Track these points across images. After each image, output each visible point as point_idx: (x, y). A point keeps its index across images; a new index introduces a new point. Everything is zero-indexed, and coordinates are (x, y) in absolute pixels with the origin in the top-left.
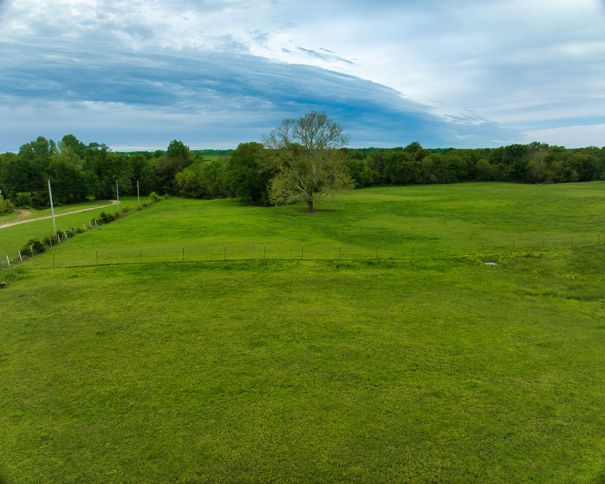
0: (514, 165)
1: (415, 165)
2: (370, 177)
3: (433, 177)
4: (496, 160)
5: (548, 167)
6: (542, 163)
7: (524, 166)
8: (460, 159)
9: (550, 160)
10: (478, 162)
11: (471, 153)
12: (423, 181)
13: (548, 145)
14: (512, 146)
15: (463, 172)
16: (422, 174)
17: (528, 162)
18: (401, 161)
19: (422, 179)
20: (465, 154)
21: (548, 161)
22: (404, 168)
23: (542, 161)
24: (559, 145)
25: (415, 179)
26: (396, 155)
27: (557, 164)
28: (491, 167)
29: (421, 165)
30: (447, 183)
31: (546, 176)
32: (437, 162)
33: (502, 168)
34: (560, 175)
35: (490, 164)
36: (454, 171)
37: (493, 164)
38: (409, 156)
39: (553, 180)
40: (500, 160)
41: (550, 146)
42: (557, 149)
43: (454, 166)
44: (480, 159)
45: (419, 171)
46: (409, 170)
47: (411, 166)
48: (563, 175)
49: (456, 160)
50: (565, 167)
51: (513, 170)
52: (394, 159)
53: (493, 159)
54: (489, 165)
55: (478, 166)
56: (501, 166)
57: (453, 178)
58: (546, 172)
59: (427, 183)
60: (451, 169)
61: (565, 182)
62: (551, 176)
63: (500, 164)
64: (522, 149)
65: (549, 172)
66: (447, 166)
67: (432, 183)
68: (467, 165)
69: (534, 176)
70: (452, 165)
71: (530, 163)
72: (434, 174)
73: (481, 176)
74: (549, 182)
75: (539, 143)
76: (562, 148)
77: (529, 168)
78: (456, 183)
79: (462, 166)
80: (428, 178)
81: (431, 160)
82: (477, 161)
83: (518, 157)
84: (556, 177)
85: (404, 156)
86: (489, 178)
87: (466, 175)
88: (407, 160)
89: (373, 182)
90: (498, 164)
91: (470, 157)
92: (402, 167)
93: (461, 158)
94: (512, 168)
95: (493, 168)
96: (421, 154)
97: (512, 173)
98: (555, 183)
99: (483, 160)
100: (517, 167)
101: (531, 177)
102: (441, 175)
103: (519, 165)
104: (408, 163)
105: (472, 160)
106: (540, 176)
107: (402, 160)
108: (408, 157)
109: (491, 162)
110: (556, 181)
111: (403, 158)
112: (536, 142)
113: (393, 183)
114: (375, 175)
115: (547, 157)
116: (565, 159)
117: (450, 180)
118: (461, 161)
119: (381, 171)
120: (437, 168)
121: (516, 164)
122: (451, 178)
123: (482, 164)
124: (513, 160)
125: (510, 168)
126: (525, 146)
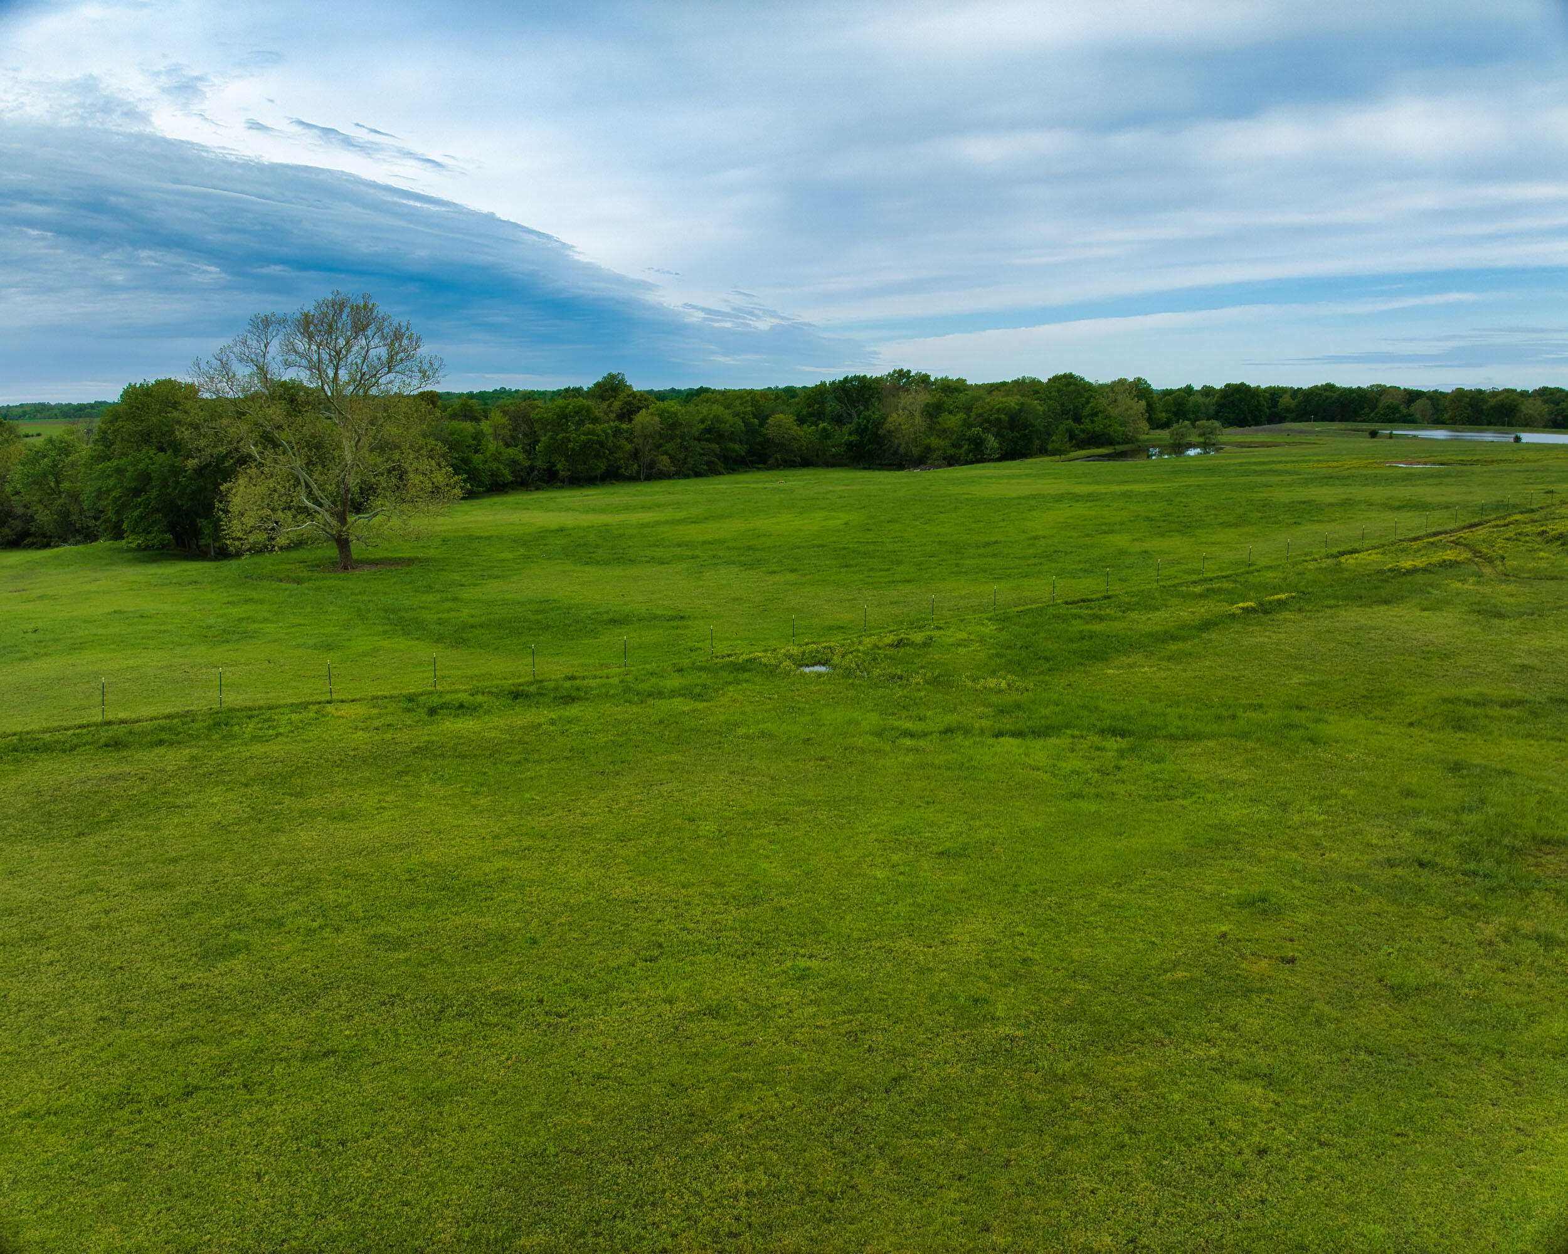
0: (853, 426)
1: (617, 432)
2: (502, 467)
3: (664, 462)
4: (811, 414)
5: (930, 428)
6: (918, 419)
7: (878, 429)
8: (727, 415)
9: (933, 411)
10: (771, 421)
11: (752, 399)
12: (638, 473)
13: (928, 377)
14: (846, 379)
15: (737, 447)
16: (636, 455)
17: (885, 419)
18: (580, 423)
19: (636, 466)
20: (737, 402)
21: (930, 416)
22: (590, 440)
23: (917, 414)
24: (953, 377)
25: (619, 467)
26: (567, 407)
27: (952, 421)
28: (802, 433)
29: (631, 432)
30: (698, 474)
31: (928, 449)
32: (672, 425)
33: (826, 435)
34: (960, 447)
35: (799, 426)
36: (715, 446)
37: (805, 426)
38: (599, 409)
39: (944, 459)
40: (820, 416)
41: (932, 379)
42: (949, 387)
43: (713, 432)
44: (774, 413)
45: (629, 447)
46: (601, 444)
47: (607, 434)
48: (966, 447)
49: (717, 419)
50: (970, 427)
51: (852, 438)
52: (563, 417)
53: (805, 412)
54: (796, 428)
55: (770, 431)
56: (824, 429)
57: (713, 462)
58: (927, 441)
59: (649, 478)
60: (707, 440)
61: (972, 463)
62: (938, 449)
63: (821, 426)
64: (870, 388)
65: (934, 441)
66: (697, 434)
67: (662, 476)
68: (744, 429)
69: (902, 450)
70: (708, 430)
71: (890, 419)
72: (666, 453)
73: (778, 456)
74: (936, 463)
75: (909, 372)
76: (961, 382)
77: (889, 431)
78: (720, 473)
79: (732, 433)
80: (651, 465)
81: (657, 419)
82: (767, 417)
83: (862, 408)
84: (951, 451)
85: (588, 410)
86: (798, 459)
87: (743, 454)
88: (595, 420)
89: (510, 478)
90: (817, 426)
91: (749, 409)
92: (583, 437)
93: (730, 411)
94: (850, 434)
95: (806, 434)
96: (629, 403)
97: (850, 445)
98: (950, 465)
99: (781, 416)
100: (861, 431)
101: (895, 453)
102: (682, 456)
103: (866, 427)
104: (598, 428)
105: (755, 417)
106: (915, 451)
107: (583, 421)
108: (597, 413)
109: (801, 421)
110: (951, 461)
111: (583, 415)
112: (901, 370)
113: (563, 481)
114: (514, 462)
115: (927, 405)
116: (968, 409)
117: (705, 467)
118: (730, 420)
119: (530, 450)
120: (672, 438)
121: (858, 424)
122: (709, 463)
123: (780, 426)
124: (850, 415)
125: (845, 435)
126: (878, 380)
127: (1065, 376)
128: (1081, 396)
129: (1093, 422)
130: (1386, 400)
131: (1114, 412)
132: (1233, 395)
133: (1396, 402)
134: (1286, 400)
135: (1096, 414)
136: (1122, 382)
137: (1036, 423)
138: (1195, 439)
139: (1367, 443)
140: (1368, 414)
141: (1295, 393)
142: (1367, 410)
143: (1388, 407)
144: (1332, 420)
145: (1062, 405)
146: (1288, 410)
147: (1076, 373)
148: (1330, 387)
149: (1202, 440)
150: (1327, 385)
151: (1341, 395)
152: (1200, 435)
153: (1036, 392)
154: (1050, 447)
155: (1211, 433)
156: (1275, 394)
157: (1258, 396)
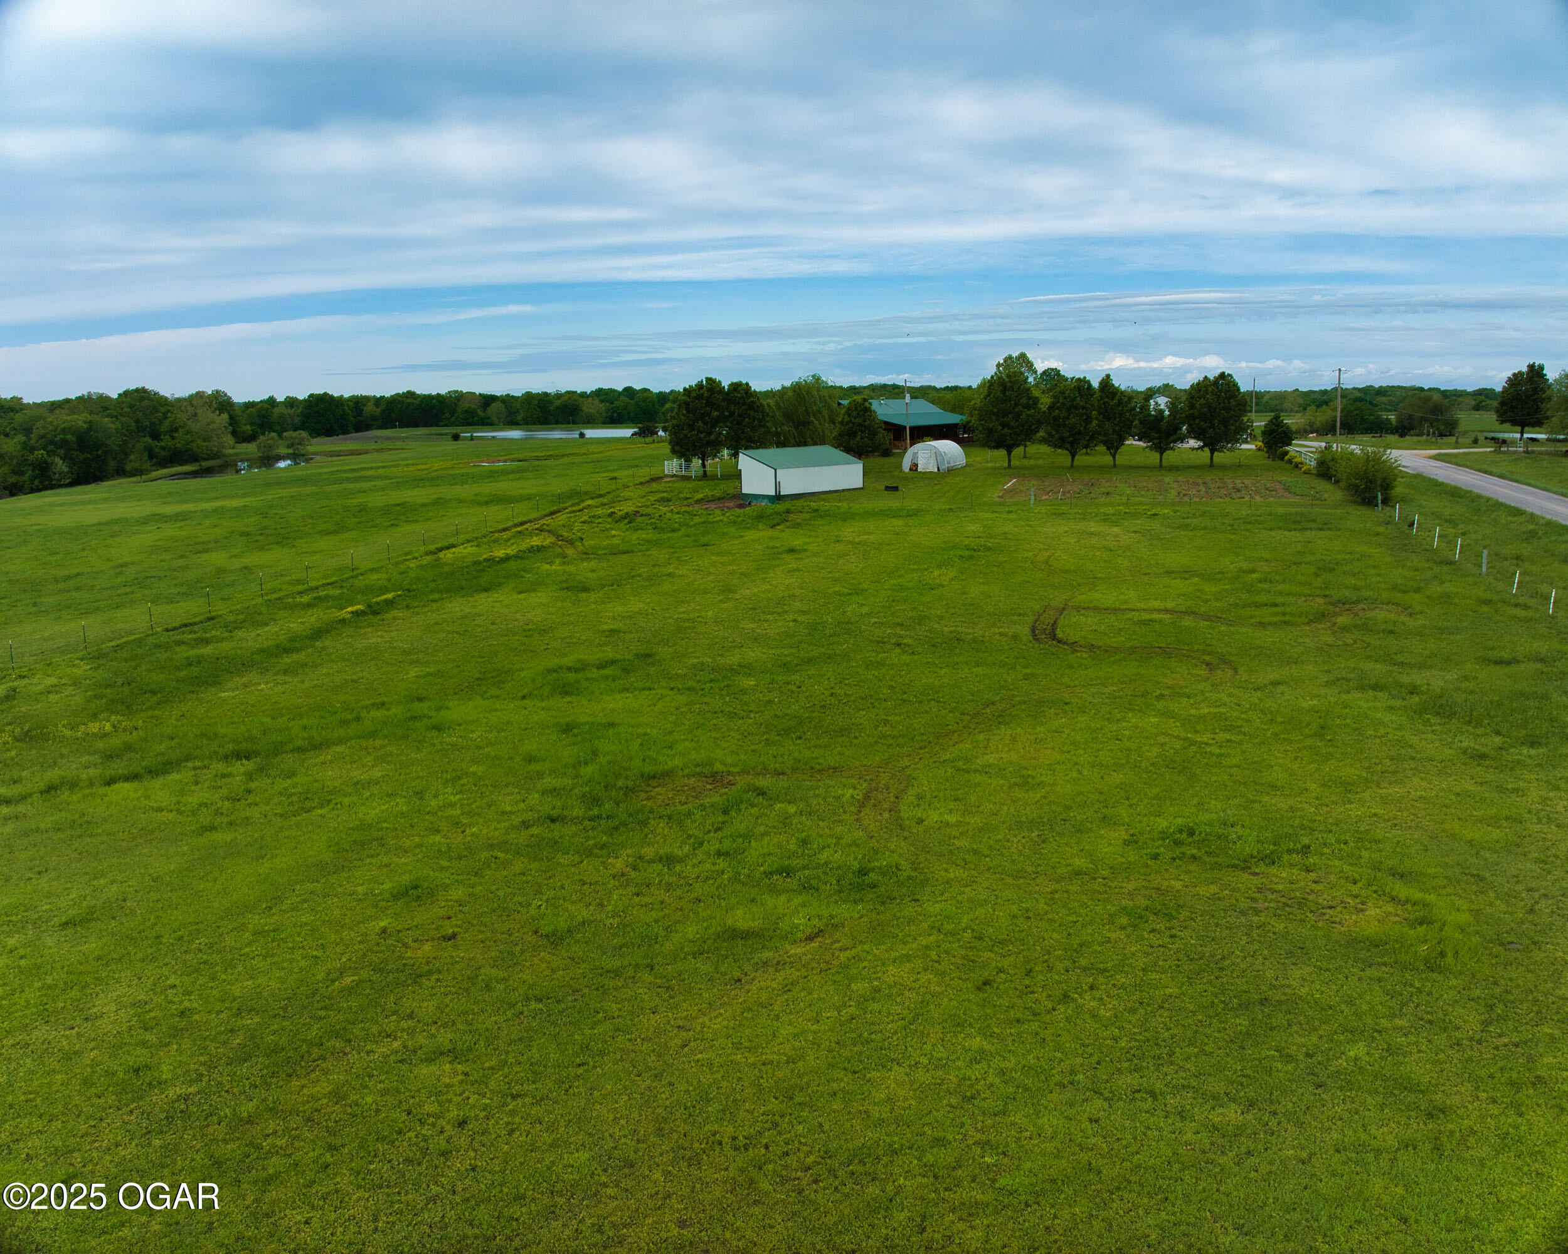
127: (137, 390)
128: (157, 411)
129: (173, 438)
130: (464, 405)
131: (192, 425)
132: (317, 405)
133: (473, 406)
134: (369, 408)
135: (176, 430)
136: (199, 395)
137: (108, 442)
138: (283, 451)
139: (452, 446)
140: (449, 419)
141: (379, 401)
142: (447, 415)
143: (467, 411)
144: (416, 425)
145: (137, 421)
146: (373, 418)
147: (150, 387)
148: (410, 394)
149: (291, 451)
150: (408, 392)
151: (422, 402)
152: (289, 447)
153: (106, 409)
154: (128, 467)
155: (300, 444)
156: (359, 402)
157: (342, 405)
